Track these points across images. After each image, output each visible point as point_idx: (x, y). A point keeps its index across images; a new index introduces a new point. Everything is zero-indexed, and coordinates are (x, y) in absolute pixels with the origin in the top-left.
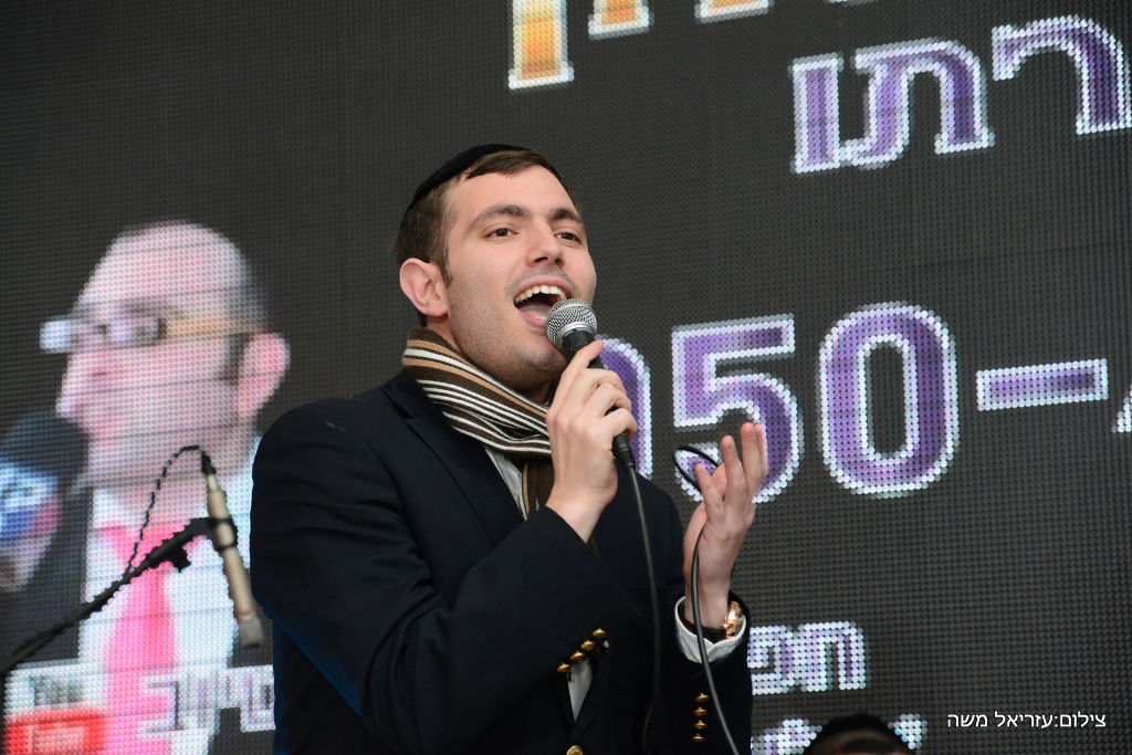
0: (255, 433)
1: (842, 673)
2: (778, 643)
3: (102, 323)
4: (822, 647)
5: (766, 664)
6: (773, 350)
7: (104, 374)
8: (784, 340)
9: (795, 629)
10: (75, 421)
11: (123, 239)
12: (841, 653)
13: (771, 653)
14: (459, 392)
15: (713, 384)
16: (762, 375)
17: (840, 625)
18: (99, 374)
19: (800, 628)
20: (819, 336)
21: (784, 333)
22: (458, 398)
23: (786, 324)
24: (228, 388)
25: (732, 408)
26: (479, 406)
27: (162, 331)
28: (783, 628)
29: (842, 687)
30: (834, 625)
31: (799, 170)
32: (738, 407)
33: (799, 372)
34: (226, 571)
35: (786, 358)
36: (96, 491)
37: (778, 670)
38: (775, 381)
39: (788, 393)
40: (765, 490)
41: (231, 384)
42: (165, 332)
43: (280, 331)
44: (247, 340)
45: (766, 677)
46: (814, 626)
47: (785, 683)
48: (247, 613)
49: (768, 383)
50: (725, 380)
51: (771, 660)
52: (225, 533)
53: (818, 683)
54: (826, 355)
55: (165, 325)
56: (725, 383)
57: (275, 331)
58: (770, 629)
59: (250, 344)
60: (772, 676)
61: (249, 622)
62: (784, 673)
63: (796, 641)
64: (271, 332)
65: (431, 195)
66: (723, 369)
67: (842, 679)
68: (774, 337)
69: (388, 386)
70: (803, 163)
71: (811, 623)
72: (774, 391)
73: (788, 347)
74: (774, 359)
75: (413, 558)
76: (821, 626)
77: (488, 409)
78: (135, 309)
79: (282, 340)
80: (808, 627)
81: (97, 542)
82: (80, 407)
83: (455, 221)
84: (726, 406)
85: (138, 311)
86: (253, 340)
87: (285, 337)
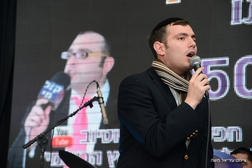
0: (107, 79)
1: (237, 138)
2: (222, 131)
3: (74, 53)
4: (232, 132)
5: (219, 135)
6: (224, 65)
7: (75, 64)
8: (226, 63)
9: (226, 128)
10: (68, 74)
11: (80, 35)
12: (237, 133)
13: (220, 132)
14: (166, 74)
15: (209, 72)
16: (221, 70)
17: (237, 127)
18: (73, 64)
19: (227, 127)
20: (235, 62)
21: (226, 61)
22: (166, 76)
23: (227, 59)
24: (101, 68)
25: (213, 77)
26: (170, 78)
27: (87, 55)
28: (223, 127)
29: (237, 141)
30: (235, 127)
31: (232, 24)
32: (215, 77)
33: (230, 70)
34: (100, 107)
35: (227, 67)
36: (72, 89)
37: (222, 136)
38: (224, 72)
39: (227, 74)
40: (220, 96)
41: (102, 67)
42: (88, 55)
43: (113, 56)
44: (106, 58)
45: (219, 138)
46: (231, 127)
47: (223, 139)
48: (105, 118)
49: (222, 72)
50: (212, 71)
51: (220, 134)
52: (101, 100)
53: (231, 140)
54: (236, 67)
55: (88, 54)
56: (212, 72)
57: (112, 56)
58: (220, 127)
59: (106, 59)
60: (220, 138)
61: (105, 120)
62: (223, 137)
63: (226, 131)
64: (111, 57)
65: (163, 28)
66: (212, 69)
67: (237, 139)
68: (224, 62)
69: (148, 70)
70: (233, 23)
71: (230, 126)
72: (223, 74)
73: (227, 64)
74: (224, 67)
75: (155, 112)
76: (232, 127)
77: (172, 79)
78: (82, 50)
79: (113, 58)
80: (229, 127)
81: (72, 101)
82: (69, 71)
83: (170, 34)
84: (212, 77)
85: (82, 51)
86: (107, 58)
87: (114, 58)
